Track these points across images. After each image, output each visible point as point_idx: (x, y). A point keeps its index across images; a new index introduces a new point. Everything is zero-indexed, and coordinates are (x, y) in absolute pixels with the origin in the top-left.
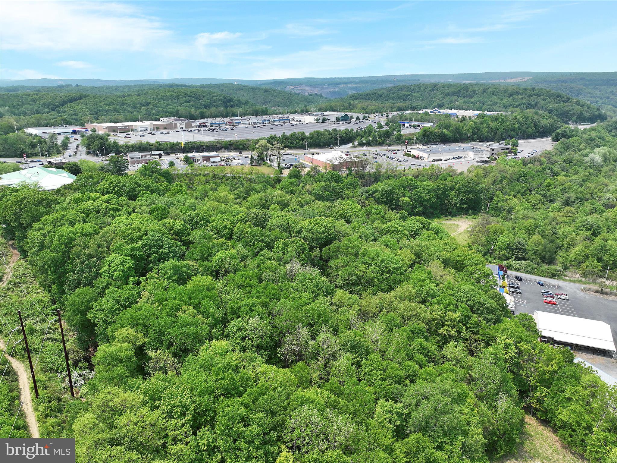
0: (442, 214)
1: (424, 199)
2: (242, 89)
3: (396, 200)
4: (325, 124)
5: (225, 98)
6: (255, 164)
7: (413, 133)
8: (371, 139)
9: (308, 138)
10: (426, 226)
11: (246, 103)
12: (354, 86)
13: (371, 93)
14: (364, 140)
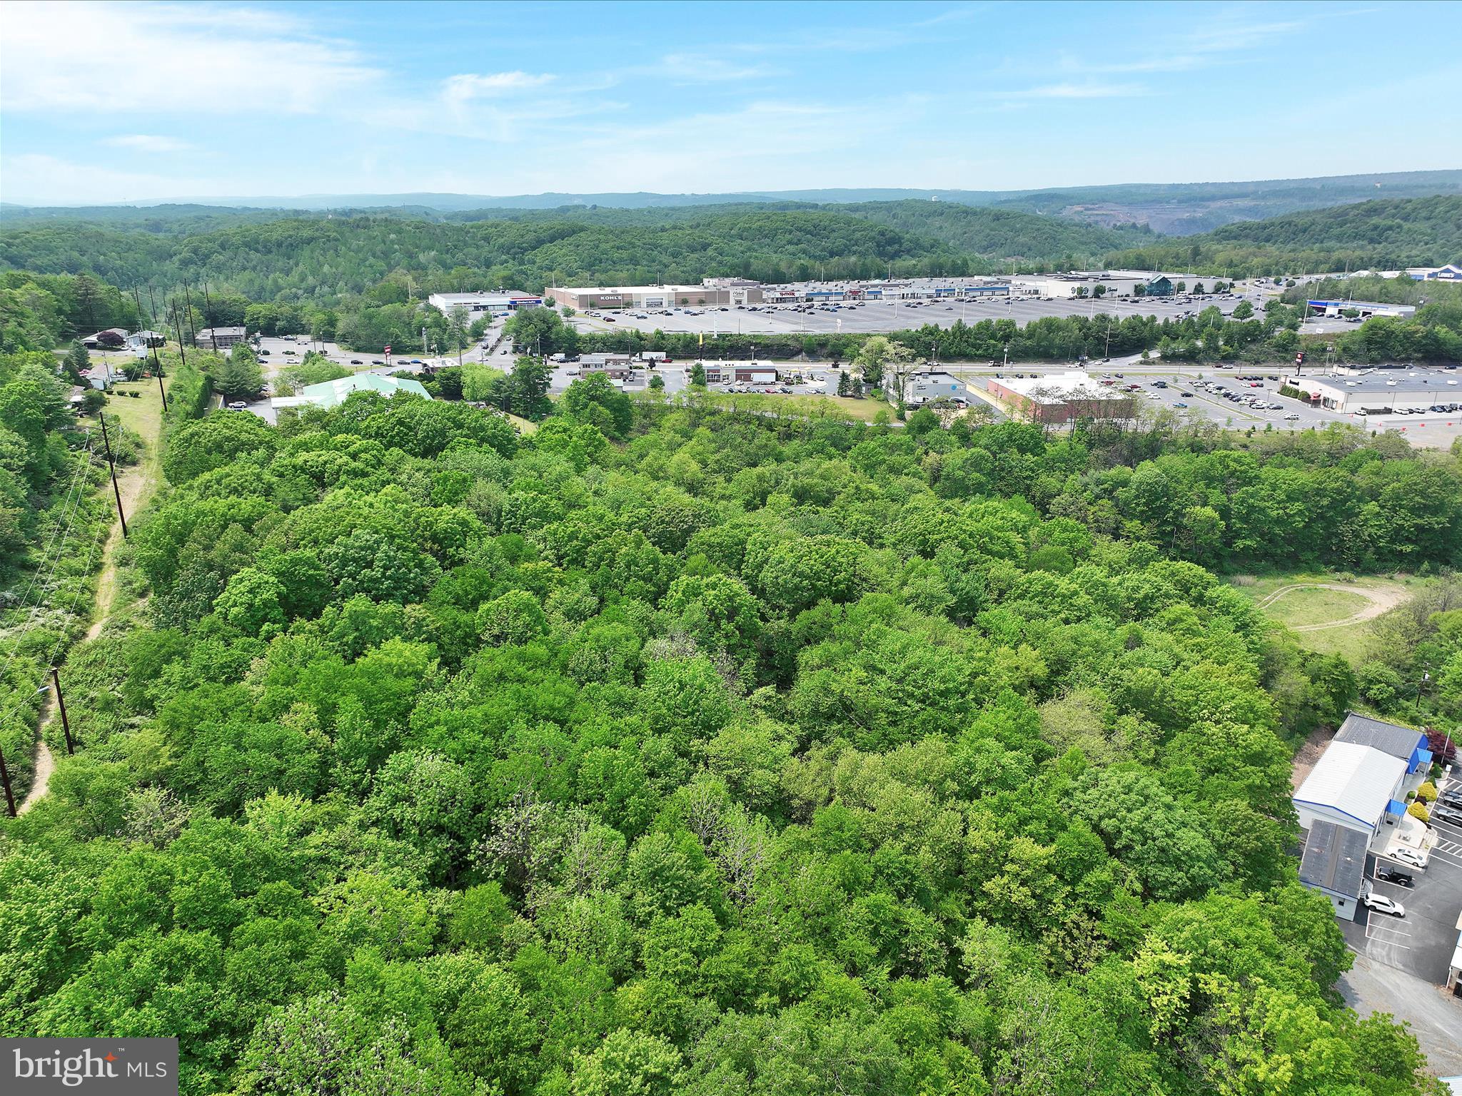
0: (1327, 564)
1: (1267, 516)
2: (942, 214)
3: (1176, 512)
4: (1100, 302)
5: (882, 234)
6: (849, 393)
7: (1338, 331)
8: (1199, 344)
9: (1021, 336)
10: (1194, 592)
11: (932, 246)
12: (1252, 203)
13: (1277, 222)
14: (1181, 347)
